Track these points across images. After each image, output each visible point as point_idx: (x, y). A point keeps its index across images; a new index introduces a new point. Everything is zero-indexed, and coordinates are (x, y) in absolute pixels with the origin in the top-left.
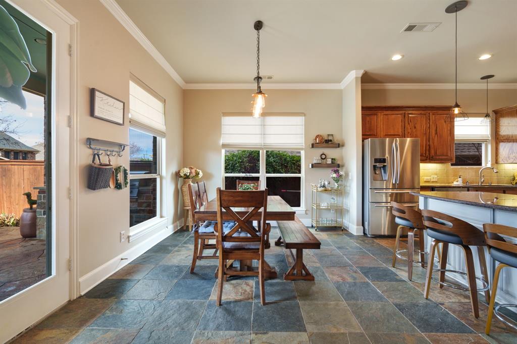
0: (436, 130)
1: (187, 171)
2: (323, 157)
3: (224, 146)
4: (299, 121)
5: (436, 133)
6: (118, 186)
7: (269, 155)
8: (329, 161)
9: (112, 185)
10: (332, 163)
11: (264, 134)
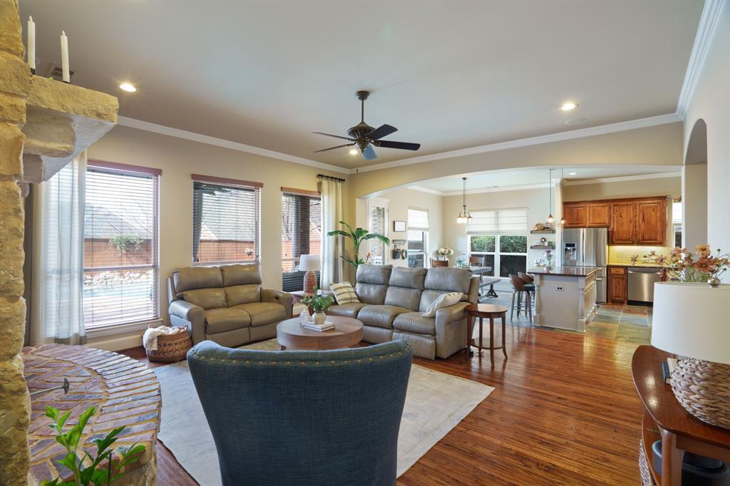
0: (643, 218)
1: (442, 250)
2: (543, 240)
3: (469, 233)
4: (523, 213)
5: (644, 220)
6: (403, 258)
7: (502, 239)
8: (546, 244)
9: (401, 258)
10: (549, 245)
11: (497, 224)
